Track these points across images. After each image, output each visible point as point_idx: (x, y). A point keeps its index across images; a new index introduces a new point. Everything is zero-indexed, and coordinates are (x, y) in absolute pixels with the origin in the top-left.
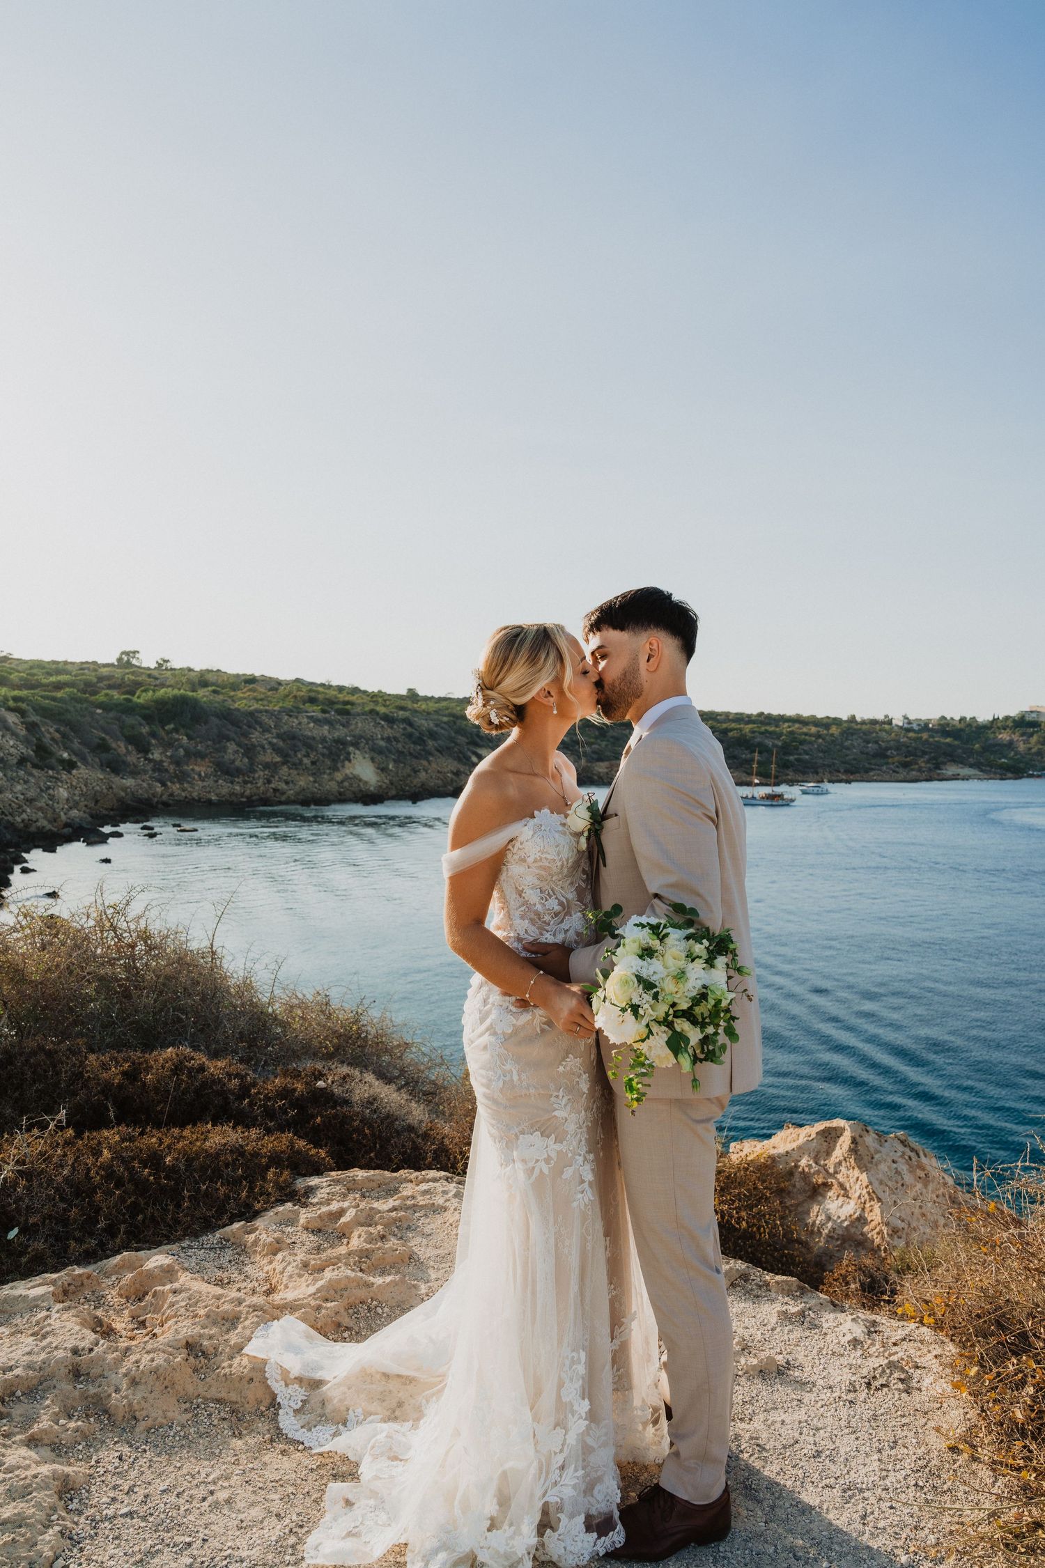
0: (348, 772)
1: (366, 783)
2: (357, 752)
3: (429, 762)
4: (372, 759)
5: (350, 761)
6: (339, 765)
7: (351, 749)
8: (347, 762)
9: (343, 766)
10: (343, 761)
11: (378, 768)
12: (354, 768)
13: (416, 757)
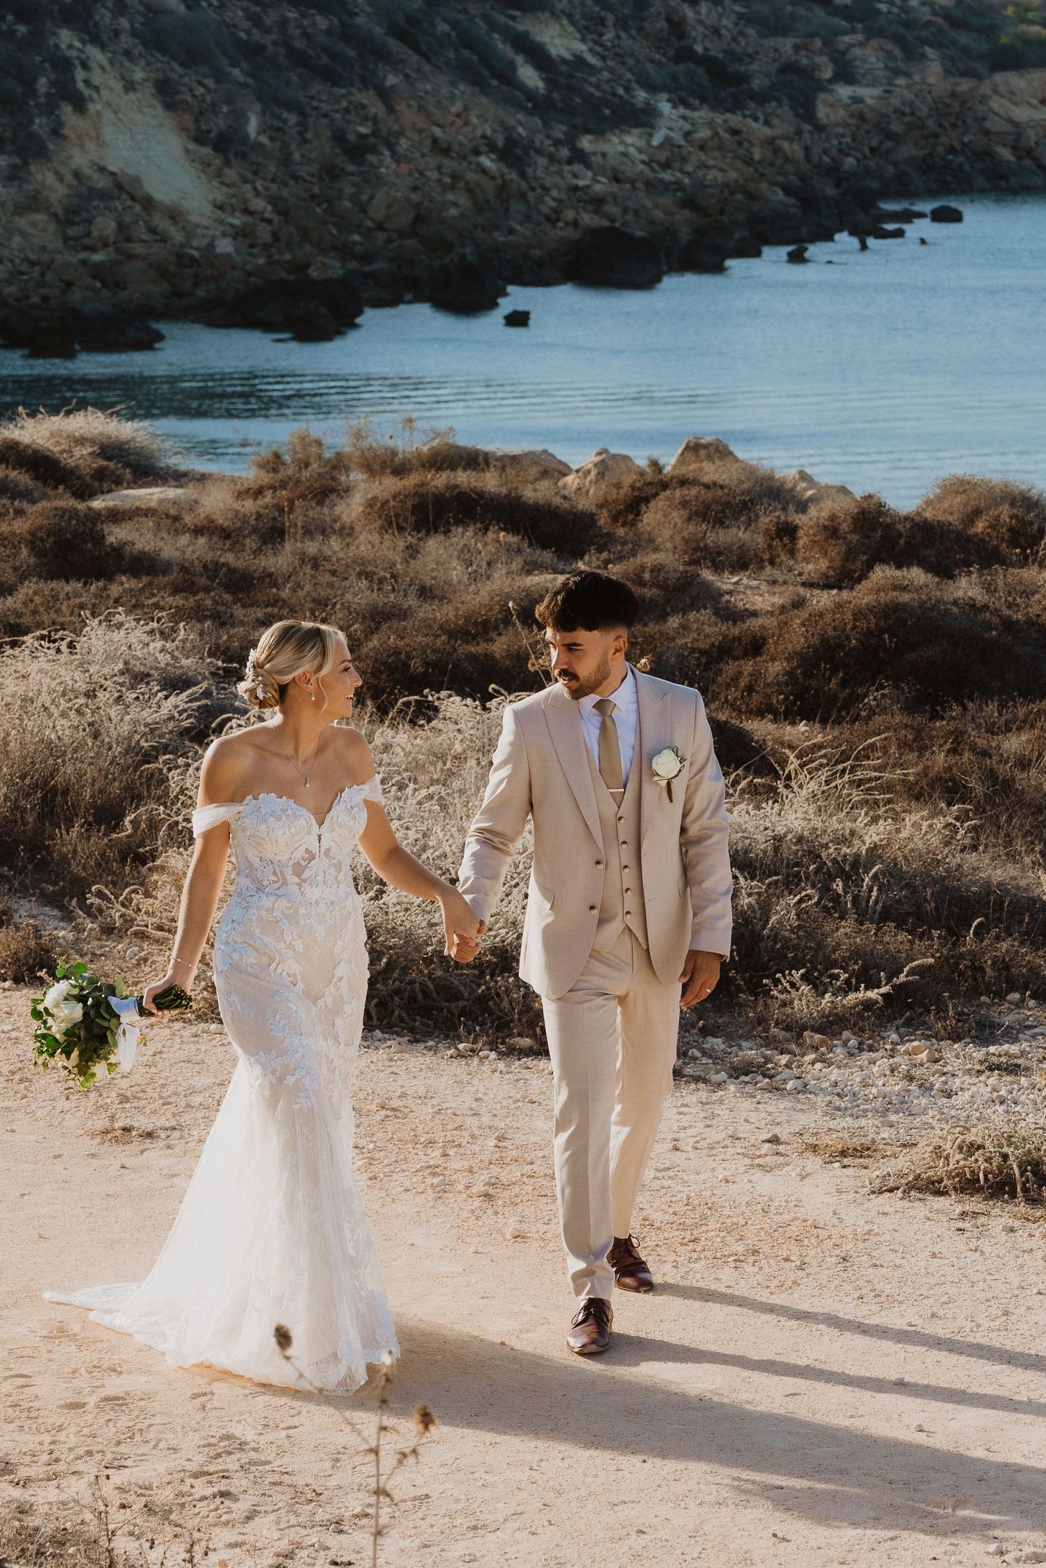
0: (80, 160)
1: (174, 215)
2: (94, 53)
3: (385, 95)
4: (165, 90)
5: (80, 104)
6: (40, 124)
7: (65, 37)
8: (67, 109)
9: (56, 132)
10: (50, 108)
11: (200, 139)
12: (101, 143)
13: (330, 77)
